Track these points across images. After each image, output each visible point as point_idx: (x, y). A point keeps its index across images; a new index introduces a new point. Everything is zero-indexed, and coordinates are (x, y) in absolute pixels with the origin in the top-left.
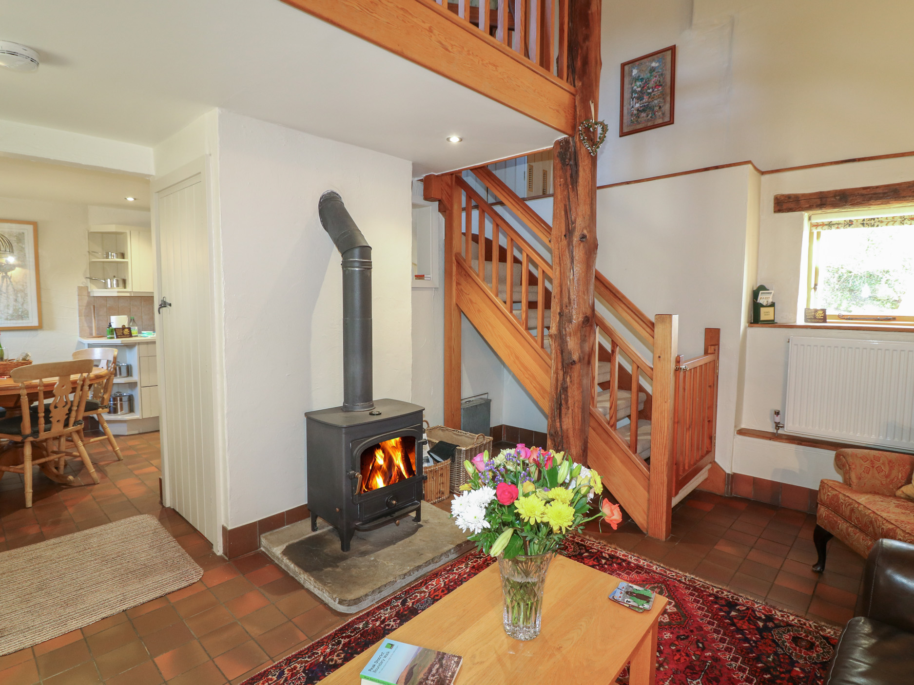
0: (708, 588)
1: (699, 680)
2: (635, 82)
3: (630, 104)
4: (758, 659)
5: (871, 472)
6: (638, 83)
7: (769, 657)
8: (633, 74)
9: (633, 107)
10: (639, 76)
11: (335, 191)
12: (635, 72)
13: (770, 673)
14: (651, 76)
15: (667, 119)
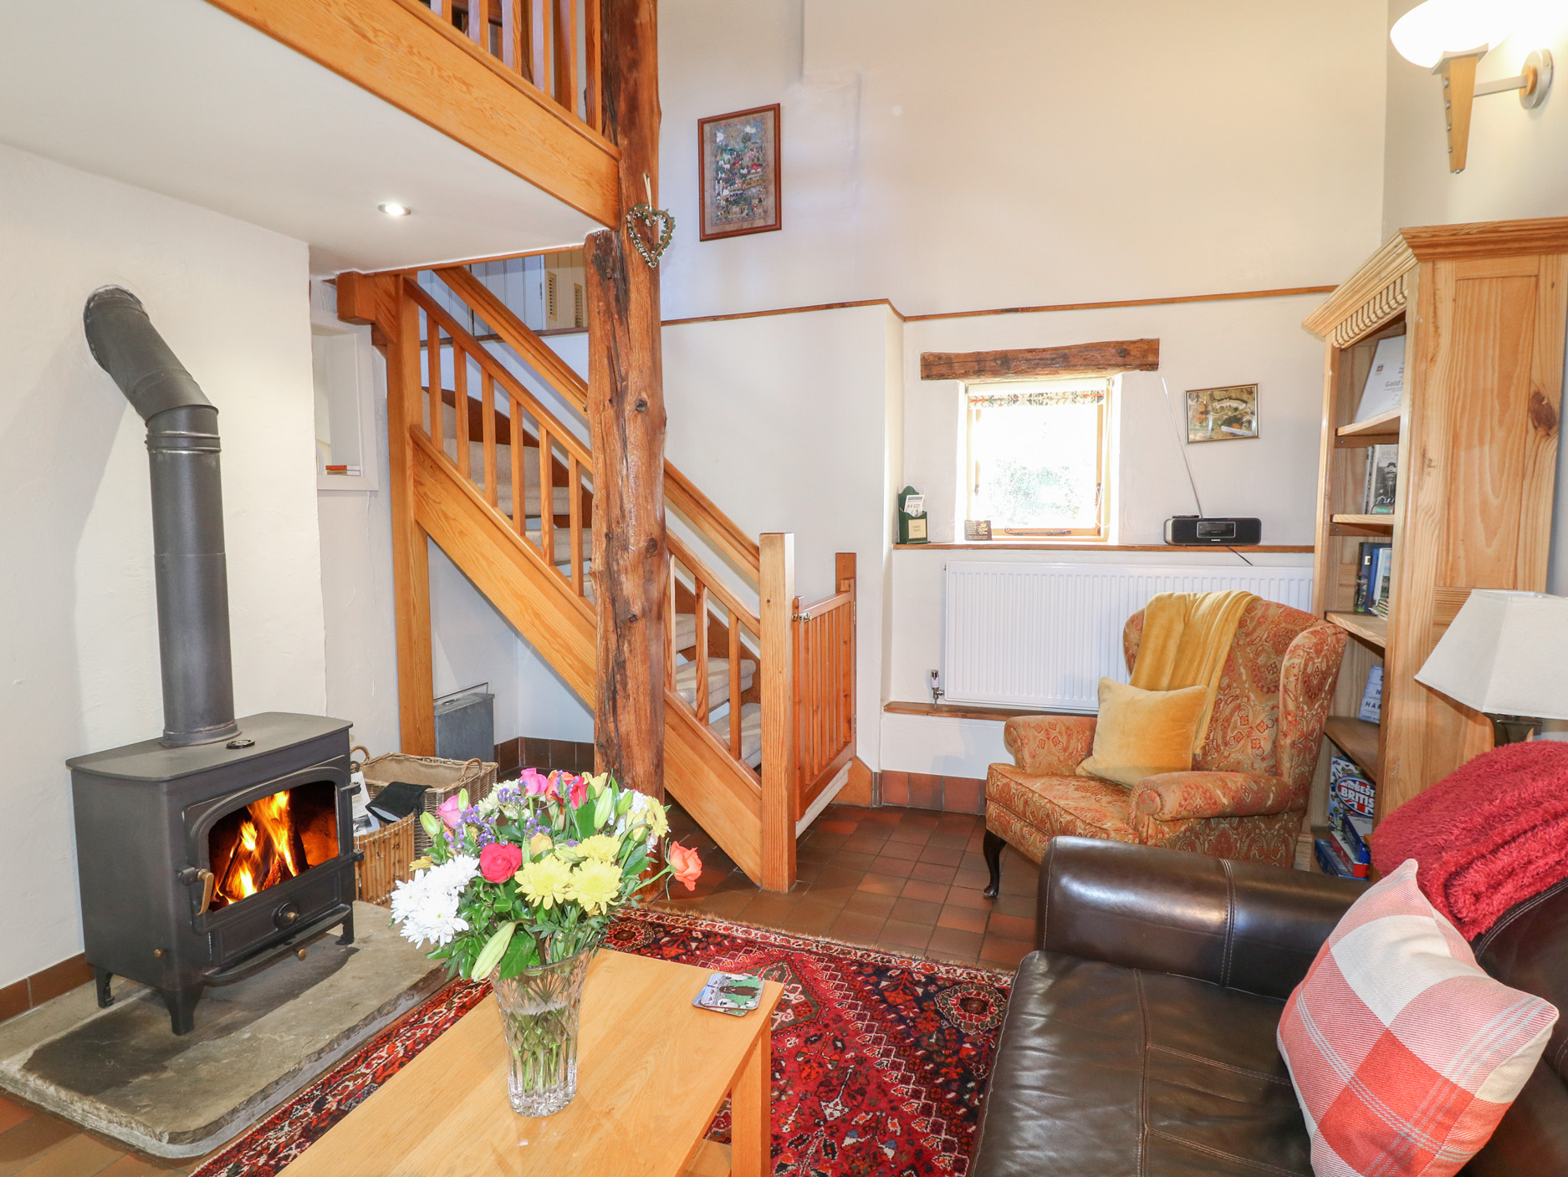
0: (849, 953)
1: (838, 1100)
2: (721, 153)
3: (715, 189)
4: (916, 1045)
5: (1046, 746)
6: (727, 157)
7: (931, 1038)
8: (718, 140)
9: (719, 194)
10: (727, 146)
11: (125, 287)
12: (720, 137)
13: (932, 1062)
14: (745, 147)
15: (771, 221)
